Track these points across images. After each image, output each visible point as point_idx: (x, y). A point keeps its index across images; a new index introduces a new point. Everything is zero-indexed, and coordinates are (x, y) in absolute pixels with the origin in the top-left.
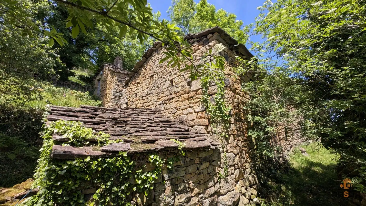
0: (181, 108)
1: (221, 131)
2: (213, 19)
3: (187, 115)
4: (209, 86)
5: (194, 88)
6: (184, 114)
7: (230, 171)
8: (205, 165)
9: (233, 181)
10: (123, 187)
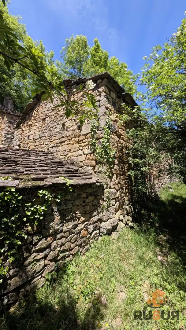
0: (72, 151)
1: (106, 171)
3: (77, 157)
4: (97, 130)
5: (83, 132)
6: (75, 156)
7: (112, 203)
8: (91, 199)
9: (114, 211)
10: (13, 218)
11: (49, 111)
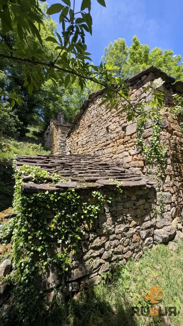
0: (117, 152)
1: (157, 172)
2: (146, 60)
3: (122, 158)
6: (120, 157)
7: (167, 208)
8: (141, 202)
9: (170, 218)
11: (94, 118)
